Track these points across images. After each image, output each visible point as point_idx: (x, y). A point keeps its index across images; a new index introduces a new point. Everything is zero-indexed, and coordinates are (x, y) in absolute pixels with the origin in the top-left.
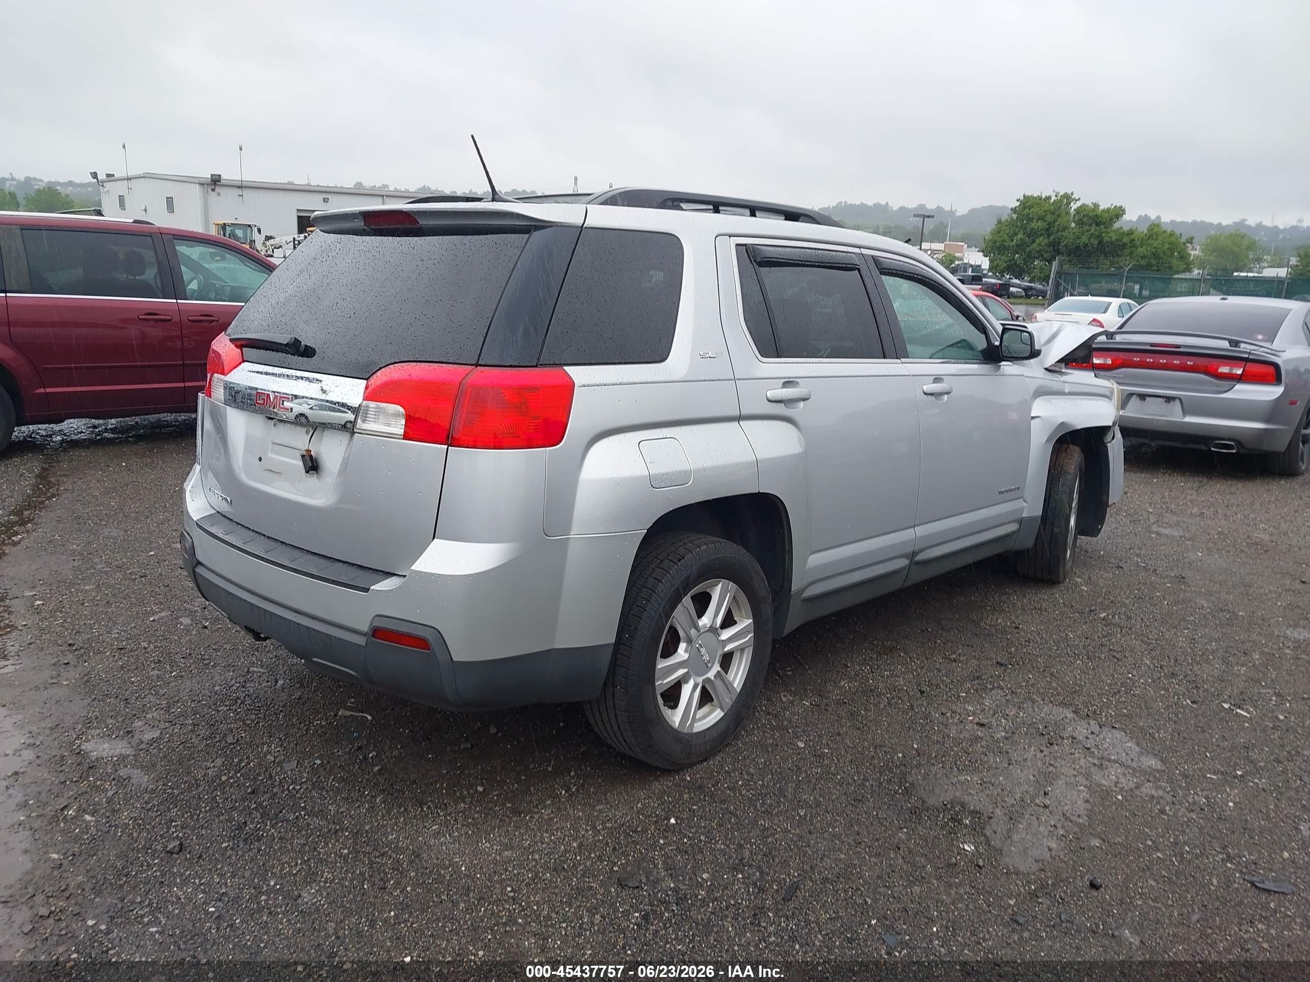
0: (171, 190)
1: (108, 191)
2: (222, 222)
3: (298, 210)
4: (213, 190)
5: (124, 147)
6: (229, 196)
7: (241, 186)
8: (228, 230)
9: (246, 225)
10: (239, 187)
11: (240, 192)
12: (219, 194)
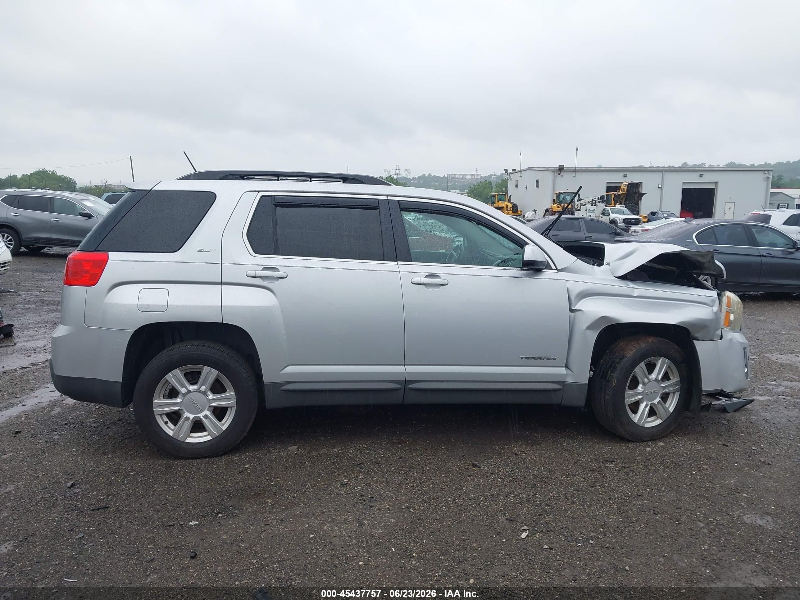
0: (538, 176)
1: (511, 178)
2: (558, 192)
3: (607, 183)
4: (559, 174)
5: (520, 154)
6: (567, 177)
7: (575, 171)
8: (562, 196)
9: (572, 193)
10: (574, 171)
11: (574, 174)
12: (562, 176)
